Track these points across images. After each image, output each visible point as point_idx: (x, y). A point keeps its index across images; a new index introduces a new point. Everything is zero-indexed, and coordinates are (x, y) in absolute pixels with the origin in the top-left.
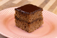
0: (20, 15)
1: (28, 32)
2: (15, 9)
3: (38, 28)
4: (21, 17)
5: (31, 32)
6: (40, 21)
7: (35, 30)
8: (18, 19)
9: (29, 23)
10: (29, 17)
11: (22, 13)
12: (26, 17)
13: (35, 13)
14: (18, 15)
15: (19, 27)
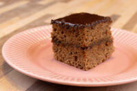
0: (62, 33)
1: (82, 68)
2: (52, 20)
3: (103, 61)
4: (65, 36)
5: (89, 69)
6: (106, 45)
7: (98, 64)
8: (60, 42)
9: (83, 49)
10: (84, 34)
11: (68, 28)
12: (77, 36)
13: (95, 25)
14: (58, 33)
15: (61, 61)
